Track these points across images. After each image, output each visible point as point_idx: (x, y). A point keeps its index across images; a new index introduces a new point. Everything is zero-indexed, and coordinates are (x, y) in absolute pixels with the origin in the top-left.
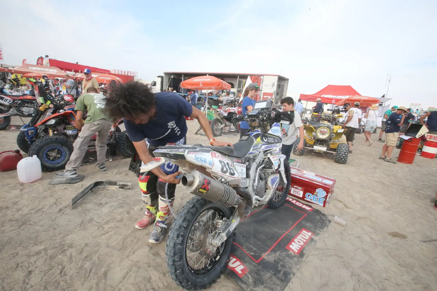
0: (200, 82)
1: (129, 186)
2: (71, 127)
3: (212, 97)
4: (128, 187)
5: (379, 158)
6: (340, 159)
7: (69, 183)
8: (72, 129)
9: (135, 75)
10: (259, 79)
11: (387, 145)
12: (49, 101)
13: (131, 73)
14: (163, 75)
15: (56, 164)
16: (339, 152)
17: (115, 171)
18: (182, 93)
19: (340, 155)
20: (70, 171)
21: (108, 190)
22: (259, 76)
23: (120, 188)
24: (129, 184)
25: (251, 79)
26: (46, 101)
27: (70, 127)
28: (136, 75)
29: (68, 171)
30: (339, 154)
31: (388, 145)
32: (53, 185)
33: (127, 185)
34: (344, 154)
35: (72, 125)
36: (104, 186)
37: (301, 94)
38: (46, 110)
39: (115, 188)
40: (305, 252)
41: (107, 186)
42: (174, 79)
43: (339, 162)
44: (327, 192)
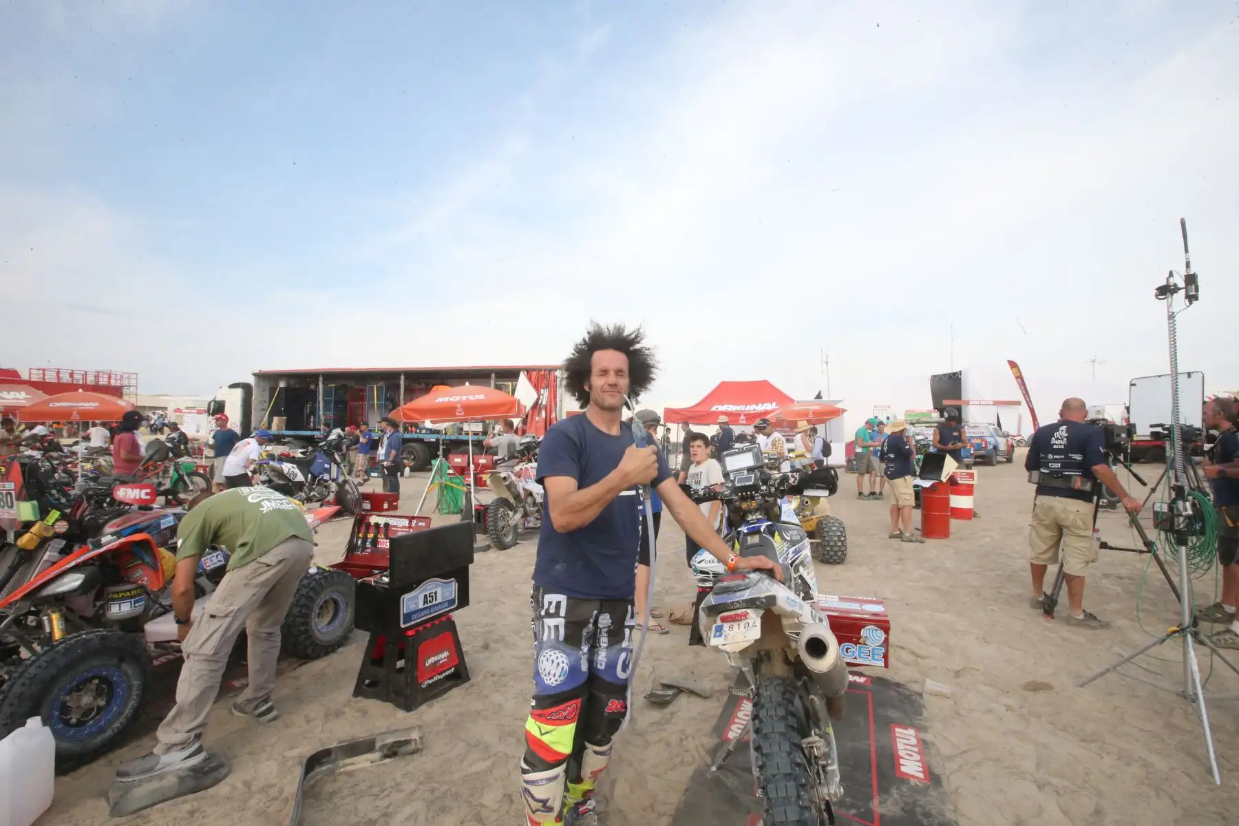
0: (458, 402)
1: (413, 743)
2: (130, 591)
3: (421, 436)
4: (412, 746)
5: (890, 537)
6: (832, 553)
7: (195, 790)
8: (131, 597)
9: (125, 383)
10: (552, 377)
11: (898, 505)
12: (54, 511)
13: (113, 377)
14: (251, 380)
15: (93, 735)
16: (827, 539)
17: (315, 710)
18: (319, 430)
19: (832, 544)
20: (183, 745)
21: (350, 774)
22: (550, 371)
23: (386, 756)
24: (415, 735)
25: (530, 379)
26: (43, 513)
27: (125, 592)
28: (133, 382)
29: (175, 748)
30: (828, 542)
31: (901, 503)
32: (134, 816)
33: (407, 742)
34: (840, 540)
35: (134, 583)
36: (330, 766)
37: (665, 409)
38: (43, 542)
39: (367, 760)
40: (937, 771)
41: (341, 763)
42: (286, 389)
43: (832, 560)
44: (886, 630)
